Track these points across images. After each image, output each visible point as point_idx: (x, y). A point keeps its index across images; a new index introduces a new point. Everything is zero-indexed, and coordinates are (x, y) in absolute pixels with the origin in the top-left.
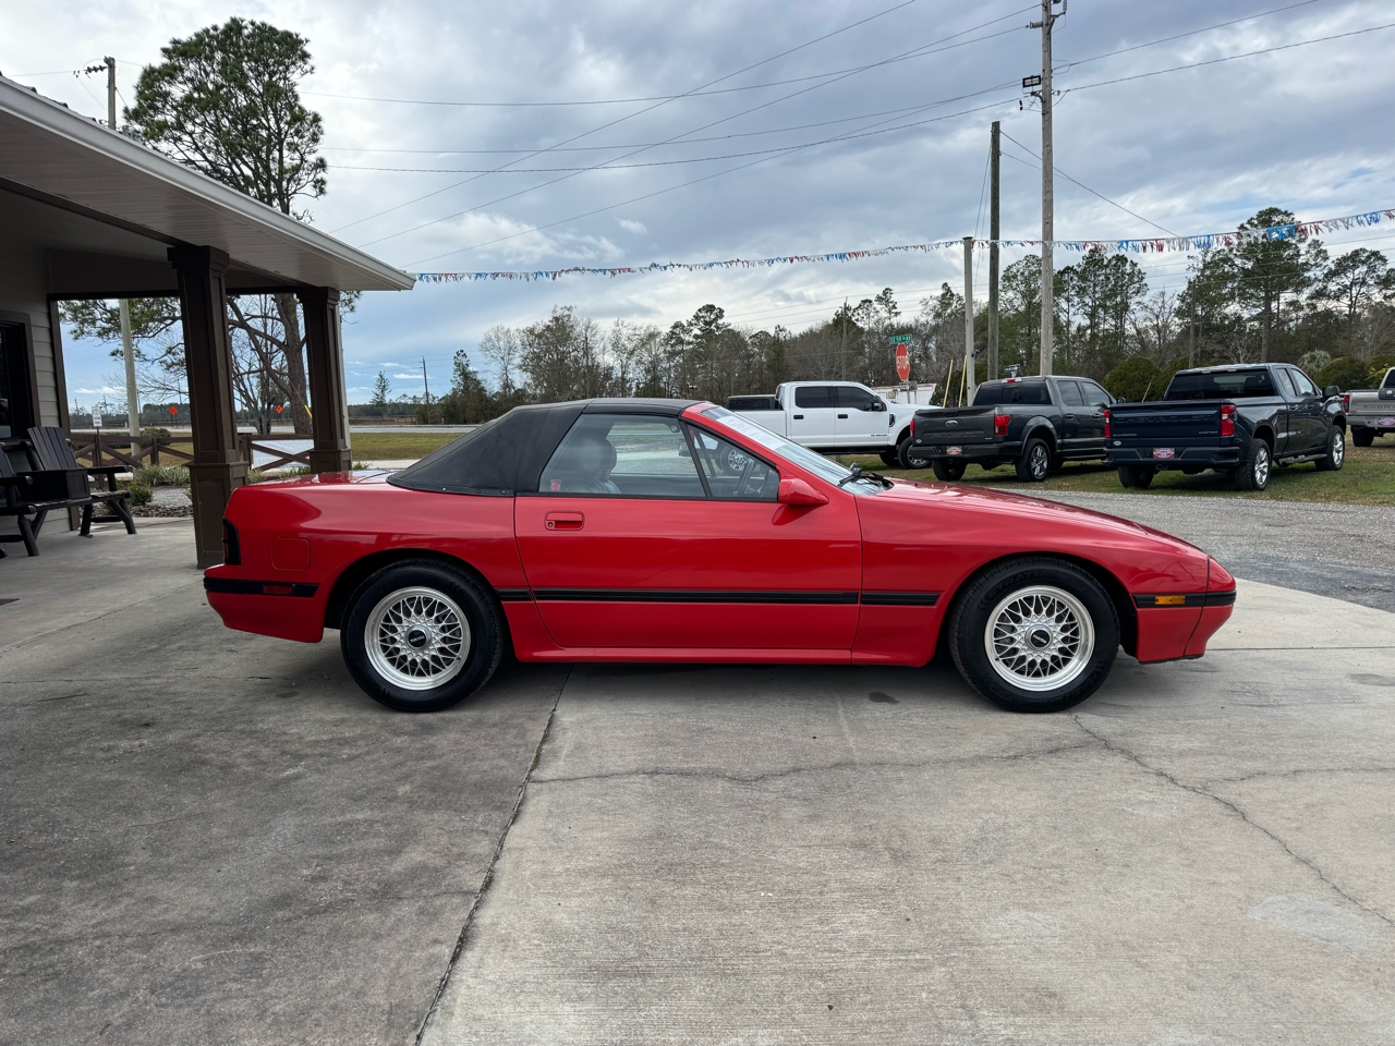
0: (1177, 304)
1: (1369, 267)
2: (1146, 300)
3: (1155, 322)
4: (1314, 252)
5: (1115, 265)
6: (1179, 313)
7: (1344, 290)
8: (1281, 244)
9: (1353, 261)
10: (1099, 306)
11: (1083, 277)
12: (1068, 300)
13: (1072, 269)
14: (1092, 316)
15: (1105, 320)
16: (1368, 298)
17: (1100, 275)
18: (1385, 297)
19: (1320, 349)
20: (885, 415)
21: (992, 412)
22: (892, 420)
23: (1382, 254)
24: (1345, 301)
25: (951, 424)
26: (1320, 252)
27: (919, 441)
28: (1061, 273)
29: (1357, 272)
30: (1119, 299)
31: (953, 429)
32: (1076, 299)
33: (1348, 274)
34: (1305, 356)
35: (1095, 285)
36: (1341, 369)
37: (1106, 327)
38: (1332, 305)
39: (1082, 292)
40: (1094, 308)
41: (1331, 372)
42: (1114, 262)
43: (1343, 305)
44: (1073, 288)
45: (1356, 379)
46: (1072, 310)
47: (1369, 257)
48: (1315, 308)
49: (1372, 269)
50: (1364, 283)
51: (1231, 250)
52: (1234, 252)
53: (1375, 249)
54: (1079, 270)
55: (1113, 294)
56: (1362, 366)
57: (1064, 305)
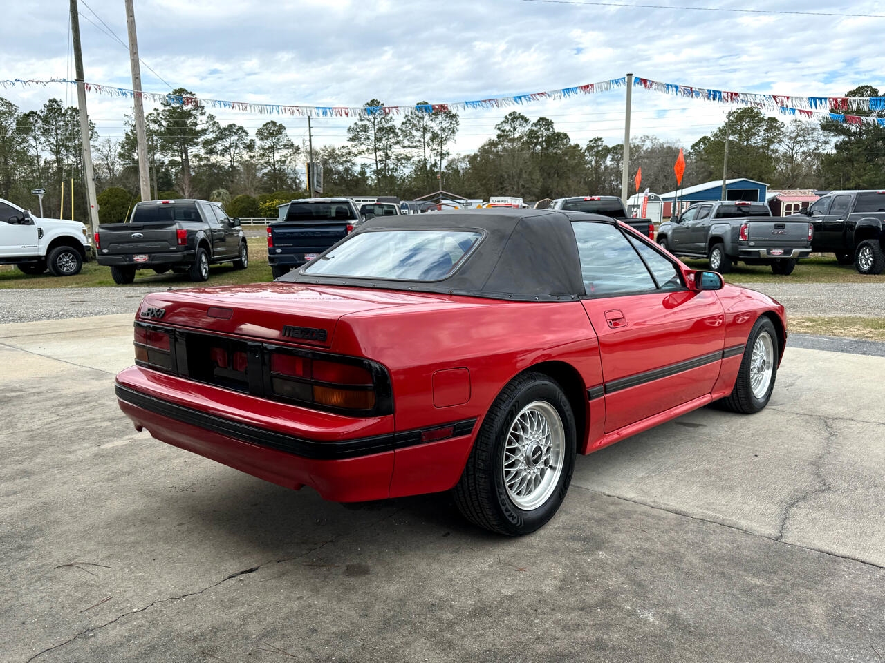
0: (119, 149)
1: (239, 137)
2: (96, 143)
3: (106, 162)
4: (211, 122)
5: (71, 115)
6: (121, 156)
7: (227, 150)
8: (188, 114)
9: (230, 131)
10: (62, 145)
11: (46, 120)
12: (35, 138)
13: (36, 113)
14: (57, 152)
15: (68, 157)
16: (241, 157)
17: (60, 121)
18: (250, 157)
19: (222, 188)
20: (33, 230)
21: (174, 227)
22: (41, 233)
23: (245, 129)
24: (227, 157)
25: (137, 237)
26: (215, 123)
27: (105, 251)
28: (27, 116)
29: (232, 138)
30: (76, 142)
31: (139, 240)
32: (42, 139)
33: (228, 140)
34: (214, 192)
35: (57, 129)
36: (242, 202)
37: (70, 162)
38: (219, 158)
39: (46, 133)
40: (58, 147)
41: (237, 203)
42: (69, 112)
43: (225, 161)
44: (39, 129)
45: (252, 209)
46: (40, 147)
47: (238, 130)
48: (209, 160)
49: (240, 138)
50: (237, 146)
51: (158, 114)
52: (161, 116)
53: (241, 125)
54: (42, 115)
55: (73, 137)
56: (254, 201)
57: (32, 142)
